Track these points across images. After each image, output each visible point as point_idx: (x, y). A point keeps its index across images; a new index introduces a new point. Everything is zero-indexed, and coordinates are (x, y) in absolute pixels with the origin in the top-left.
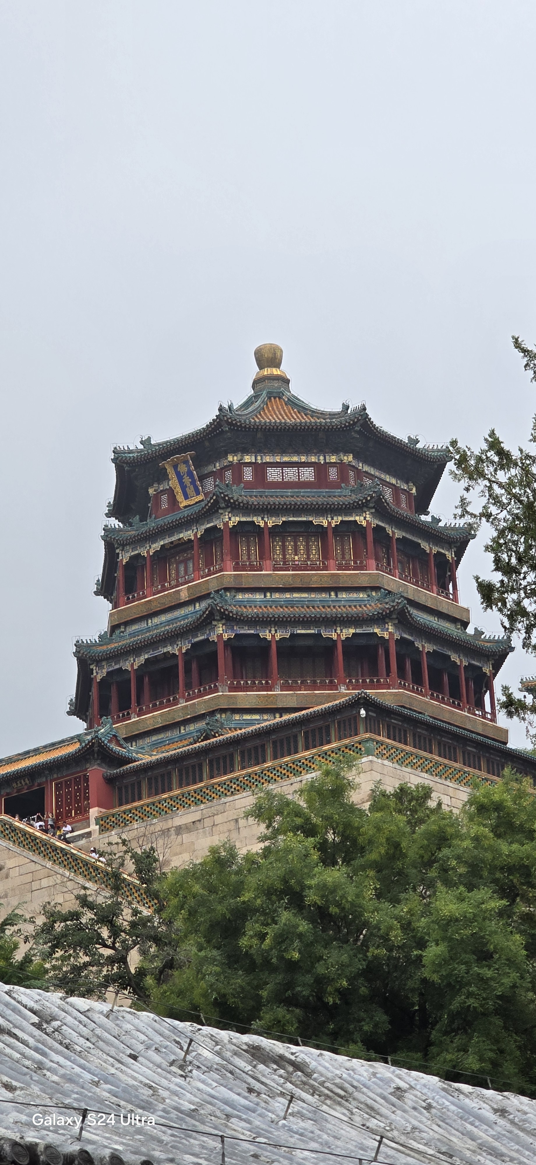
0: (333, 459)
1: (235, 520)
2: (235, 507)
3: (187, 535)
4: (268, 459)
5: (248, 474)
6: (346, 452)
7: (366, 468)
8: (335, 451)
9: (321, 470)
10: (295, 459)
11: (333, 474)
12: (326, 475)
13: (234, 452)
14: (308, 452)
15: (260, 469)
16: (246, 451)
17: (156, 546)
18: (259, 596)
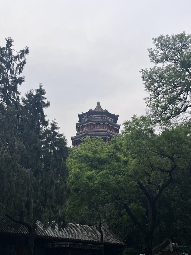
1: (90, 123)
2: (90, 121)
3: (85, 124)
4: (96, 116)
5: (93, 117)
6: (105, 115)
7: (108, 117)
8: (104, 115)
9: (102, 117)
10: (99, 116)
13: (92, 115)
15: (95, 117)
17: (82, 125)
18: (92, 132)
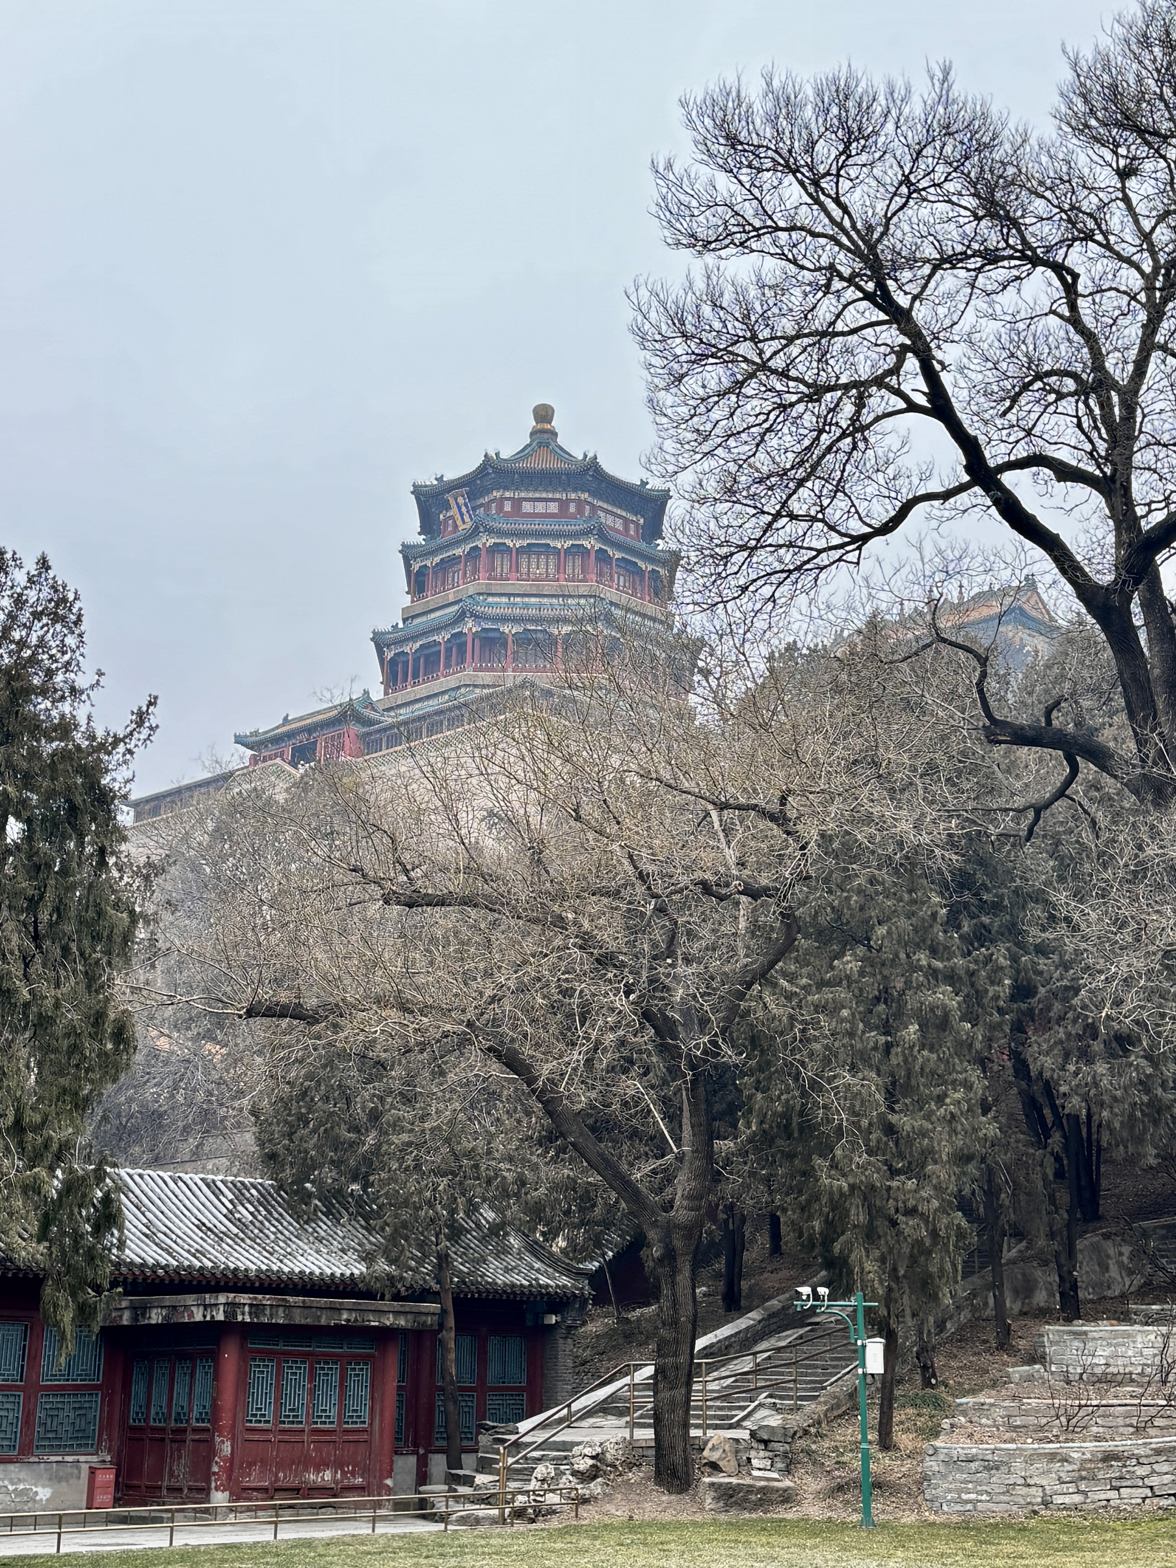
0: (573, 496)
1: (491, 541)
2: (490, 531)
3: (458, 552)
4: (523, 495)
5: (508, 507)
6: (583, 491)
7: (600, 504)
8: (575, 490)
9: (564, 505)
10: (544, 495)
11: (572, 508)
12: (568, 508)
13: (498, 489)
14: (554, 491)
15: (517, 503)
16: (506, 488)
17: (437, 559)
18: (504, 600)
